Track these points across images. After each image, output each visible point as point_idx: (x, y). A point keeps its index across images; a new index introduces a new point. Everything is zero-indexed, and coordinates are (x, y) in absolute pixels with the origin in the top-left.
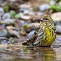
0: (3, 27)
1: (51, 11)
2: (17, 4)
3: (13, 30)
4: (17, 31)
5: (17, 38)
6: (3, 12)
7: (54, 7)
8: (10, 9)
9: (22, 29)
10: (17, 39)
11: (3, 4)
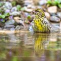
0: (12, 18)
1: (48, 5)
3: (19, 19)
4: (22, 20)
5: (22, 25)
6: (11, 6)
7: (51, 2)
8: (17, 4)
9: (26, 19)
10: (22, 27)
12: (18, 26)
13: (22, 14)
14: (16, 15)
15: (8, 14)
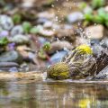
0: (12, 47)
2: (33, 12)
3: (28, 51)
4: (34, 53)
6: (12, 24)
7: (91, 17)
9: (41, 50)
10: (34, 66)
11: (12, 12)
12: (25, 64)
14: (20, 41)
15: (6, 39)
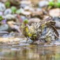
0: (5, 22)
3: (14, 24)
4: (18, 25)
8: (12, 5)
9: (23, 24)
12: (12, 32)
13: (17, 17)
14: (10, 18)
